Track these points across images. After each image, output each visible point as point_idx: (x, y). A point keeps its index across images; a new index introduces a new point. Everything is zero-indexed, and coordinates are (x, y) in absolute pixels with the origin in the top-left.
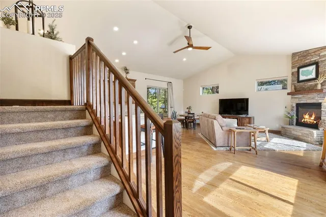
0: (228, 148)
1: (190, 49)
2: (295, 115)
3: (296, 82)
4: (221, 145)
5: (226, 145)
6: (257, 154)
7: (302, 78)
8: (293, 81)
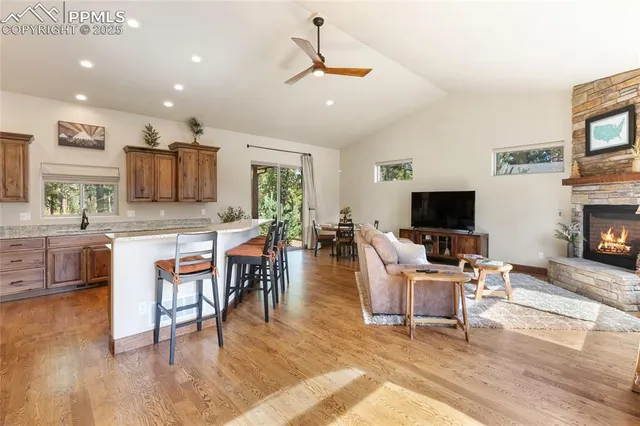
0: (399, 320)
1: (319, 73)
2: (581, 233)
3: (583, 154)
4: (383, 309)
5: (397, 311)
6: (467, 340)
7: (596, 144)
8: (575, 152)
